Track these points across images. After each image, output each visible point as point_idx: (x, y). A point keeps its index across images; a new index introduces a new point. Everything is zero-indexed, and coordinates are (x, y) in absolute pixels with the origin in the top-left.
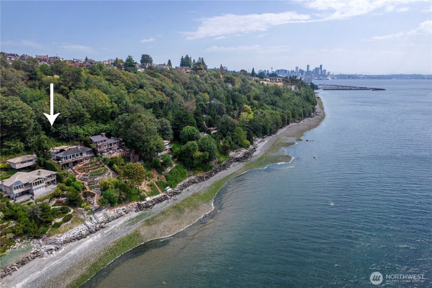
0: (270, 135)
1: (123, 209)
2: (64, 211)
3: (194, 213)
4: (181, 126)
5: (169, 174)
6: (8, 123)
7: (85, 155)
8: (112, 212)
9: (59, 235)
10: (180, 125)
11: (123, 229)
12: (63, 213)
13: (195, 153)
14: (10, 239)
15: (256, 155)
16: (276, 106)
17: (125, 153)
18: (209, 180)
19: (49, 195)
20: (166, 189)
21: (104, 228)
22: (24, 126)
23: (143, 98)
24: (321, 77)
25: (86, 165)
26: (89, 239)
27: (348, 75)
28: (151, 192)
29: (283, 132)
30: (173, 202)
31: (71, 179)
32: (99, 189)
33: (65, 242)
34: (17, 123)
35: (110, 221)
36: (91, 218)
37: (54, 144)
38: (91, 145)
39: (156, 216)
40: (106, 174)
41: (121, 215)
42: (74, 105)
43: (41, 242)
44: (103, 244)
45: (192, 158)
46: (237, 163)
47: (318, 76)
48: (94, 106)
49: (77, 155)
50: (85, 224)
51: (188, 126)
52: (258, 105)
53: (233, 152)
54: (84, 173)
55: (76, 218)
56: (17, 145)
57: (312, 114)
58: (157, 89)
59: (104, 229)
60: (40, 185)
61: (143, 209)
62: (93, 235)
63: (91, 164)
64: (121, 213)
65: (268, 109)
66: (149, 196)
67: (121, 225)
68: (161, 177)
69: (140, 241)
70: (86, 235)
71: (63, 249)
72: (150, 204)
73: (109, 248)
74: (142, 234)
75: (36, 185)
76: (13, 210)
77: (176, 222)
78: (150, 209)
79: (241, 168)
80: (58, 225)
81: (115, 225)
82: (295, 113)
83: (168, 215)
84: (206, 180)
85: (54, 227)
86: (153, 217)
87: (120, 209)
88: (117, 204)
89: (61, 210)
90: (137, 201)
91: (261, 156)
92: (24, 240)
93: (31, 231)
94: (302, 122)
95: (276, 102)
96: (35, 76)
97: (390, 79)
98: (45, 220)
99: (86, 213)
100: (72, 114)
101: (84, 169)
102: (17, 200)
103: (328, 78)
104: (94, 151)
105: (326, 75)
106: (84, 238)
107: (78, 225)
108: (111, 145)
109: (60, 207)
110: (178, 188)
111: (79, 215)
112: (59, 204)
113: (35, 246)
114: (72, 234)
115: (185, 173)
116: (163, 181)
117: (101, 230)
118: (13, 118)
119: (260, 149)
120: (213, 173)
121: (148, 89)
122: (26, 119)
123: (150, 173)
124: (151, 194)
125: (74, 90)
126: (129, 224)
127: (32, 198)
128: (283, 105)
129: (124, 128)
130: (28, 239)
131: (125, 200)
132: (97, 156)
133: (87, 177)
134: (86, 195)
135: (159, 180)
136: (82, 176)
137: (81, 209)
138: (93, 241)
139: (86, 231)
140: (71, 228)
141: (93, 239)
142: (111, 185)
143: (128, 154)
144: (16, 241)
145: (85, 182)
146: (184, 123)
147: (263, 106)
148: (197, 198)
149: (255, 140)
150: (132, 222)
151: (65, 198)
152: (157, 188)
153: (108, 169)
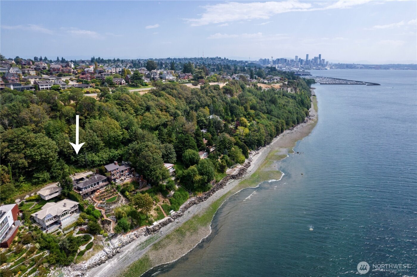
0: (265, 146)
1: (134, 234)
2: (86, 239)
3: (194, 237)
4: (184, 149)
5: (173, 198)
6: (38, 159)
7: (101, 184)
8: (126, 238)
9: (84, 262)
10: (182, 147)
11: (135, 254)
12: (86, 241)
13: (196, 178)
14: (46, 268)
15: (250, 170)
16: (272, 115)
17: (135, 179)
18: (208, 200)
19: (74, 224)
20: (170, 213)
21: (120, 252)
22: (50, 160)
23: (150, 121)
24: (319, 67)
25: (102, 193)
26: (108, 264)
27: (346, 64)
28: (158, 216)
29: (277, 142)
30: (176, 225)
31: (91, 209)
32: (115, 216)
33: (89, 268)
34: (44, 158)
35: (124, 246)
36: (108, 244)
37: (74, 171)
38: (106, 174)
39: (162, 240)
40: (120, 202)
41: (133, 240)
42: (90, 135)
43: (70, 269)
44: (119, 269)
45: (193, 182)
46: (233, 180)
47: (317, 65)
48: (107, 135)
49: (95, 184)
50: (104, 251)
51: (190, 150)
52: (254, 115)
53: (230, 168)
54: (101, 202)
55: (97, 246)
56: (44, 176)
57: (306, 118)
58: (161, 110)
59: (119, 254)
60: (67, 216)
61: (151, 233)
62: (111, 260)
63: (106, 192)
64: (133, 238)
65: (264, 118)
66: (156, 220)
67: (133, 249)
68: (166, 200)
69: (149, 266)
70: (105, 261)
71: (88, 275)
72: (157, 228)
73: (125, 273)
74: (151, 258)
75: (63, 216)
76: (46, 241)
77: (179, 247)
78: (157, 233)
79: (236, 186)
80: (82, 253)
81: (129, 250)
82: (289, 120)
83: (172, 239)
84: (205, 200)
85: (79, 255)
86: (160, 242)
87: (131, 234)
88: (129, 230)
89: (84, 238)
90: (146, 226)
91: (254, 171)
92: (57, 268)
93: (62, 261)
94: (295, 129)
95: (271, 111)
96: (56, 108)
97: (388, 69)
98: (72, 250)
99: (104, 239)
100: (88, 144)
101: (101, 197)
102: (49, 230)
103: (326, 68)
104: (109, 180)
105: (325, 65)
106: (104, 263)
107: (98, 251)
108: (122, 171)
109: (83, 235)
110: (181, 211)
111: (99, 242)
112: (82, 232)
113: (66, 273)
114: (94, 260)
115: (186, 195)
116: (168, 204)
117: (118, 254)
118: (41, 154)
119: (254, 164)
120: (211, 193)
121: (154, 112)
122: (51, 154)
123: (156, 198)
124: (158, 218)
125: (89, 118)
126: (140, 249)
127: (60, 228)
128: (278, 113)
129: (133, 156)
130: (60, 266)
131: (136, 225)
132: (112, 184)
133: (103, 205)
134: (103, 222)
135: (164, 204)
136: (99, 204)
137: (100, 236)
138: (111, 266)
139: (105, 257)
140: (93, 255)
141: (111, 264)
142: (124, 214)
143: (137, 179)
144: (51, 269)
145: (102, 210)
146: (186, 146)
147: (259, 115)
148: (197, 221)
149: (250, 153)
150: (142, 246)
151: (86, 226)
152: (162, 212)
153: (121, 197)
